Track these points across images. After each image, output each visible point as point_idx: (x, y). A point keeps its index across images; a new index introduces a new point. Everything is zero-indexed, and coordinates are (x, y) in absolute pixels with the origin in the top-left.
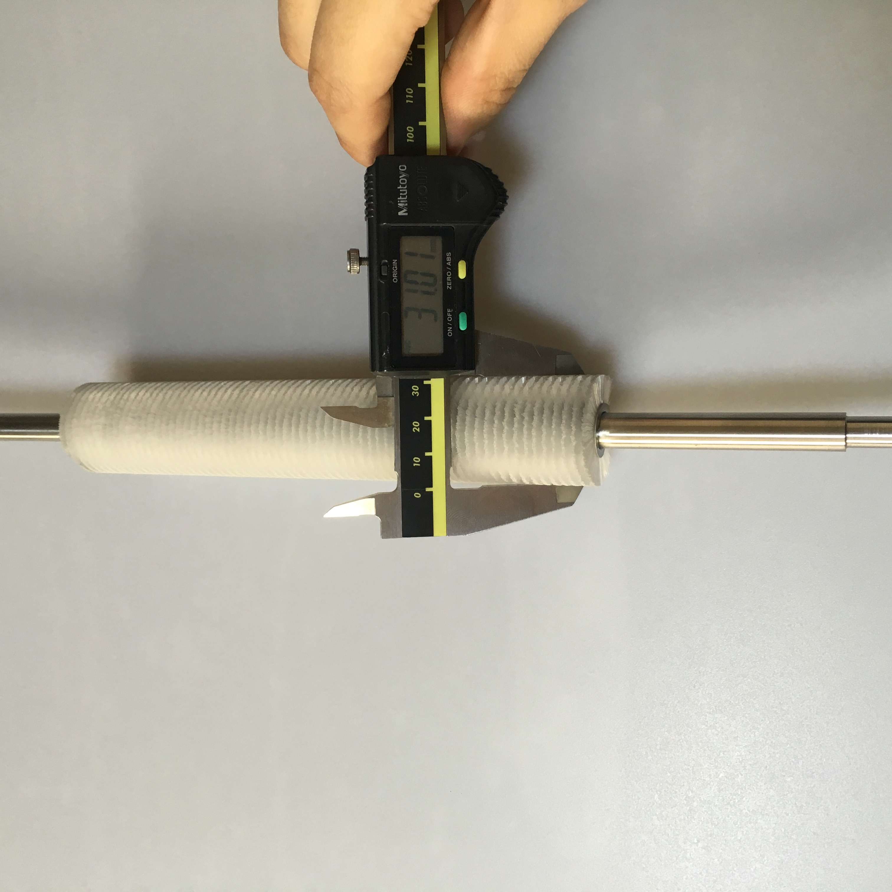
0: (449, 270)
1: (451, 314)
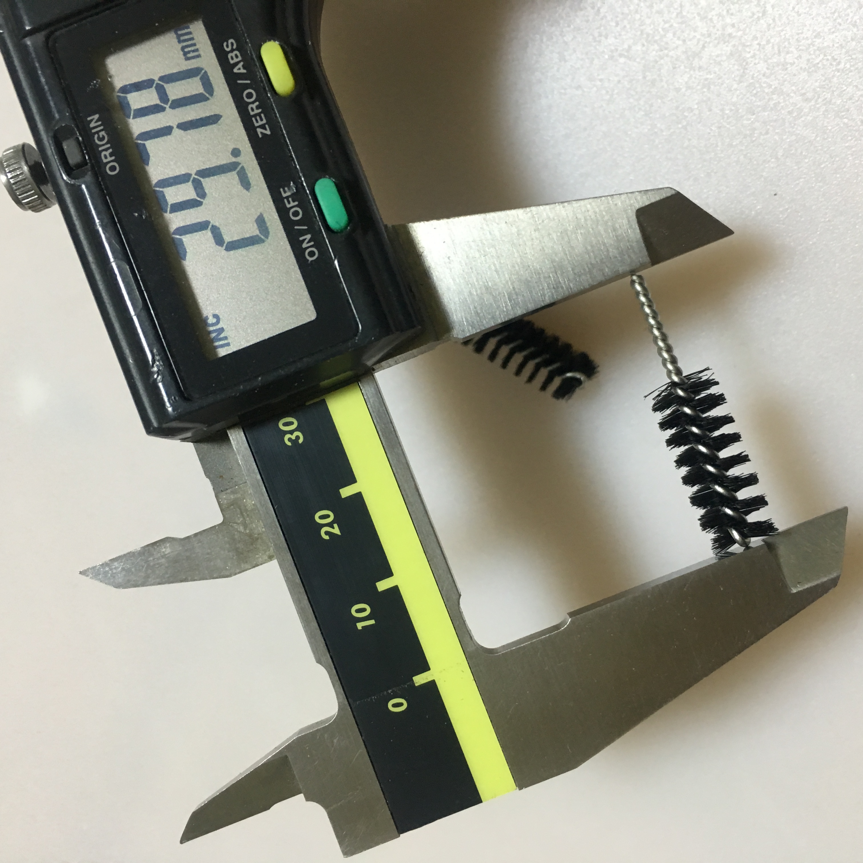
0: (246, 87)
1: (294, 198)
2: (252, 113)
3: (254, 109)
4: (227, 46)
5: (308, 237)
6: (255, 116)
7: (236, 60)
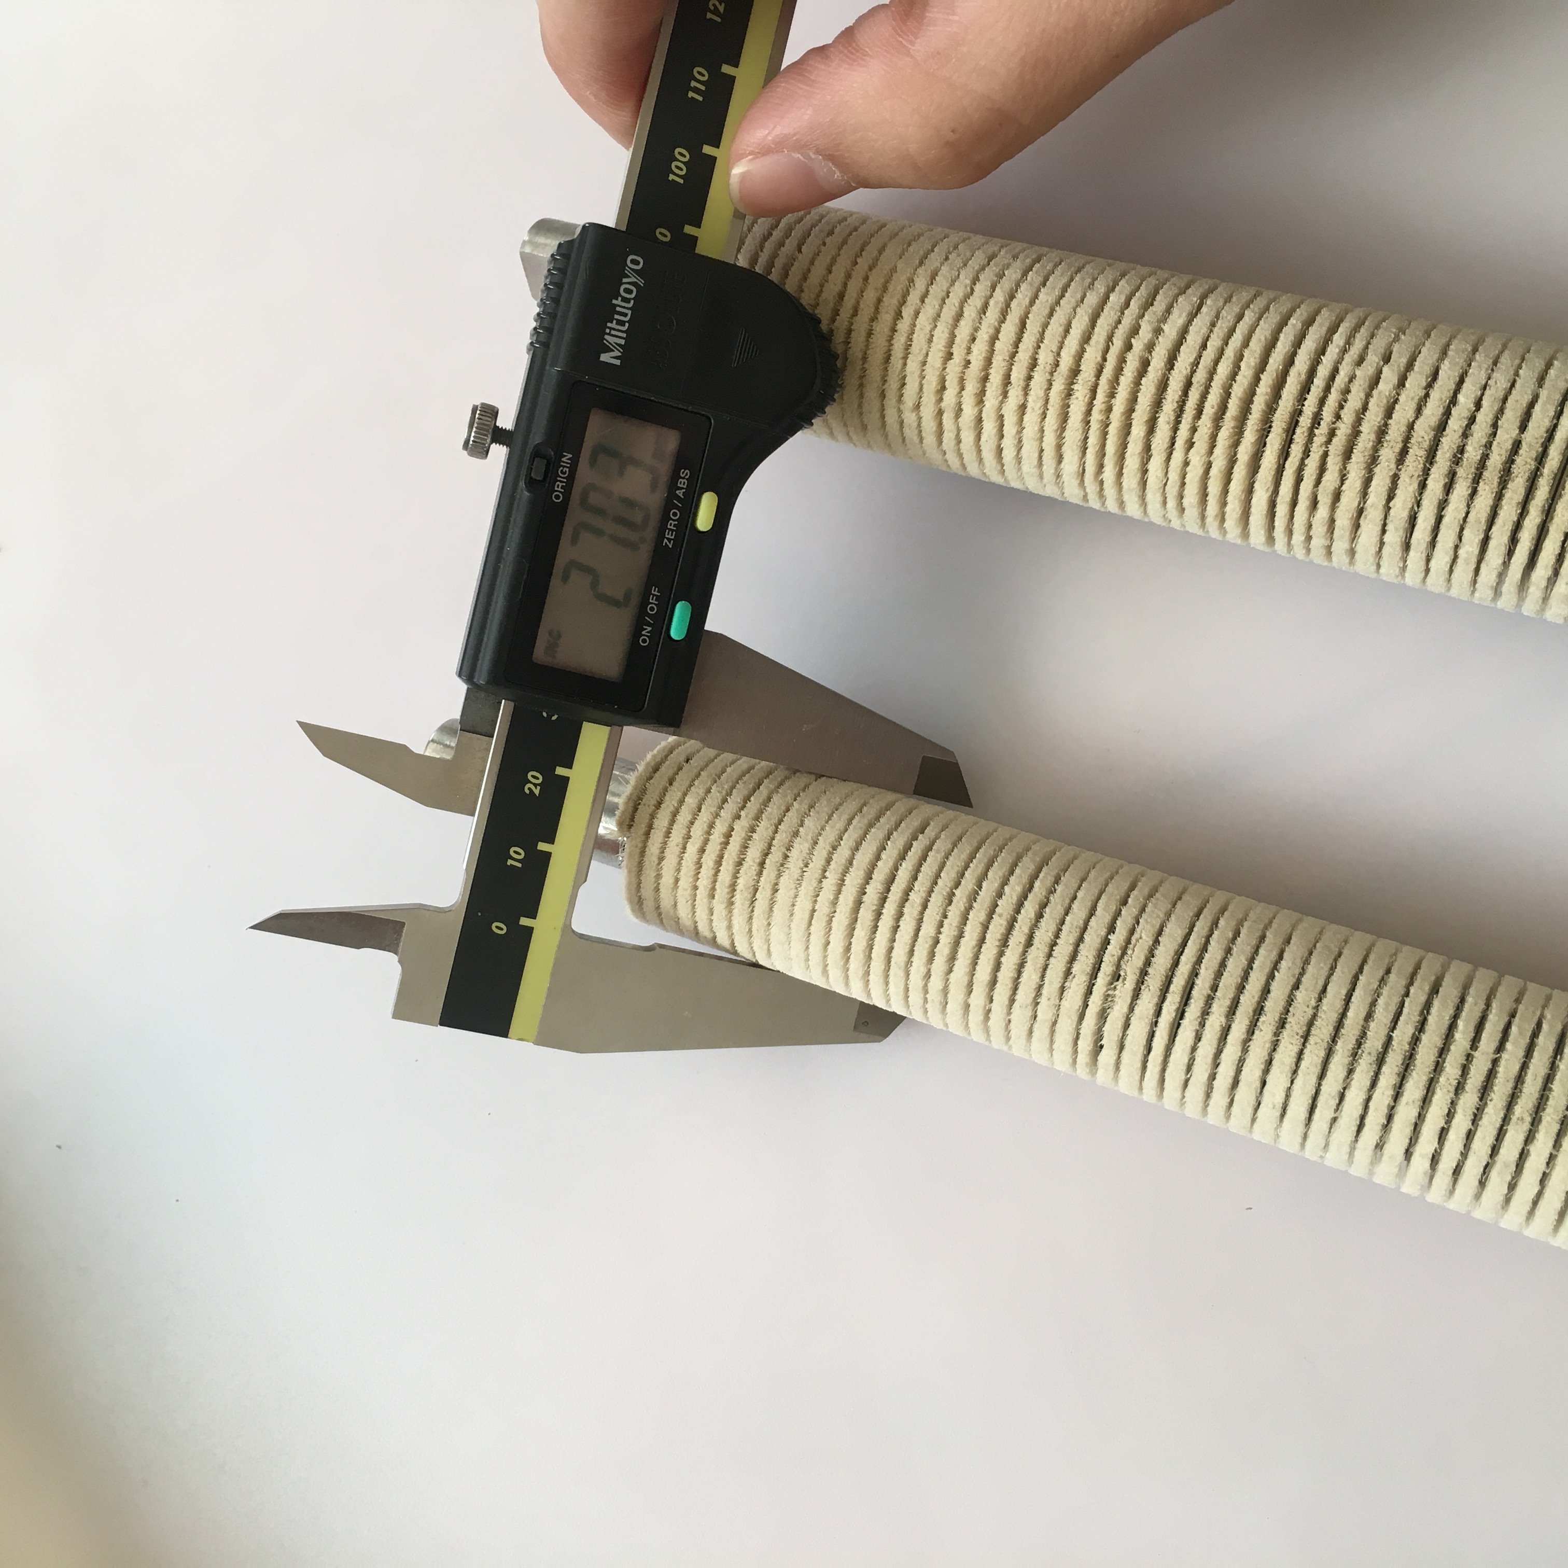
0: (677, 507)
1: (658, 598)
2: (669, 527)
3: (671, 525)
4: (683, 473)
5: (649, 629)
6: (670, 529)
7: (682, 486)
